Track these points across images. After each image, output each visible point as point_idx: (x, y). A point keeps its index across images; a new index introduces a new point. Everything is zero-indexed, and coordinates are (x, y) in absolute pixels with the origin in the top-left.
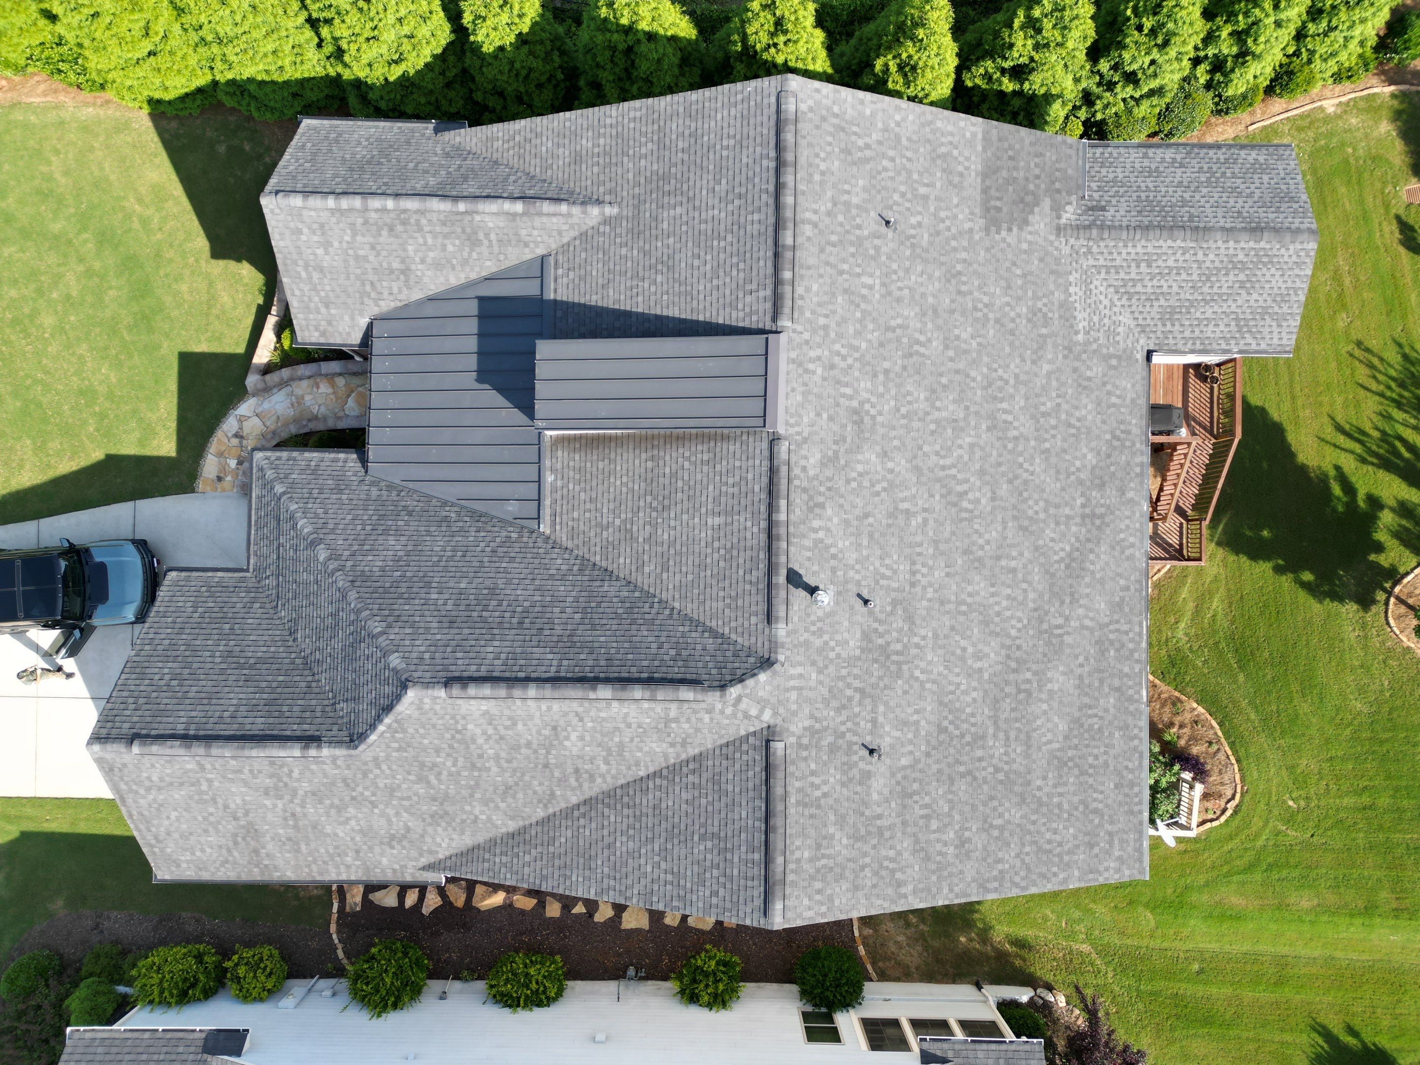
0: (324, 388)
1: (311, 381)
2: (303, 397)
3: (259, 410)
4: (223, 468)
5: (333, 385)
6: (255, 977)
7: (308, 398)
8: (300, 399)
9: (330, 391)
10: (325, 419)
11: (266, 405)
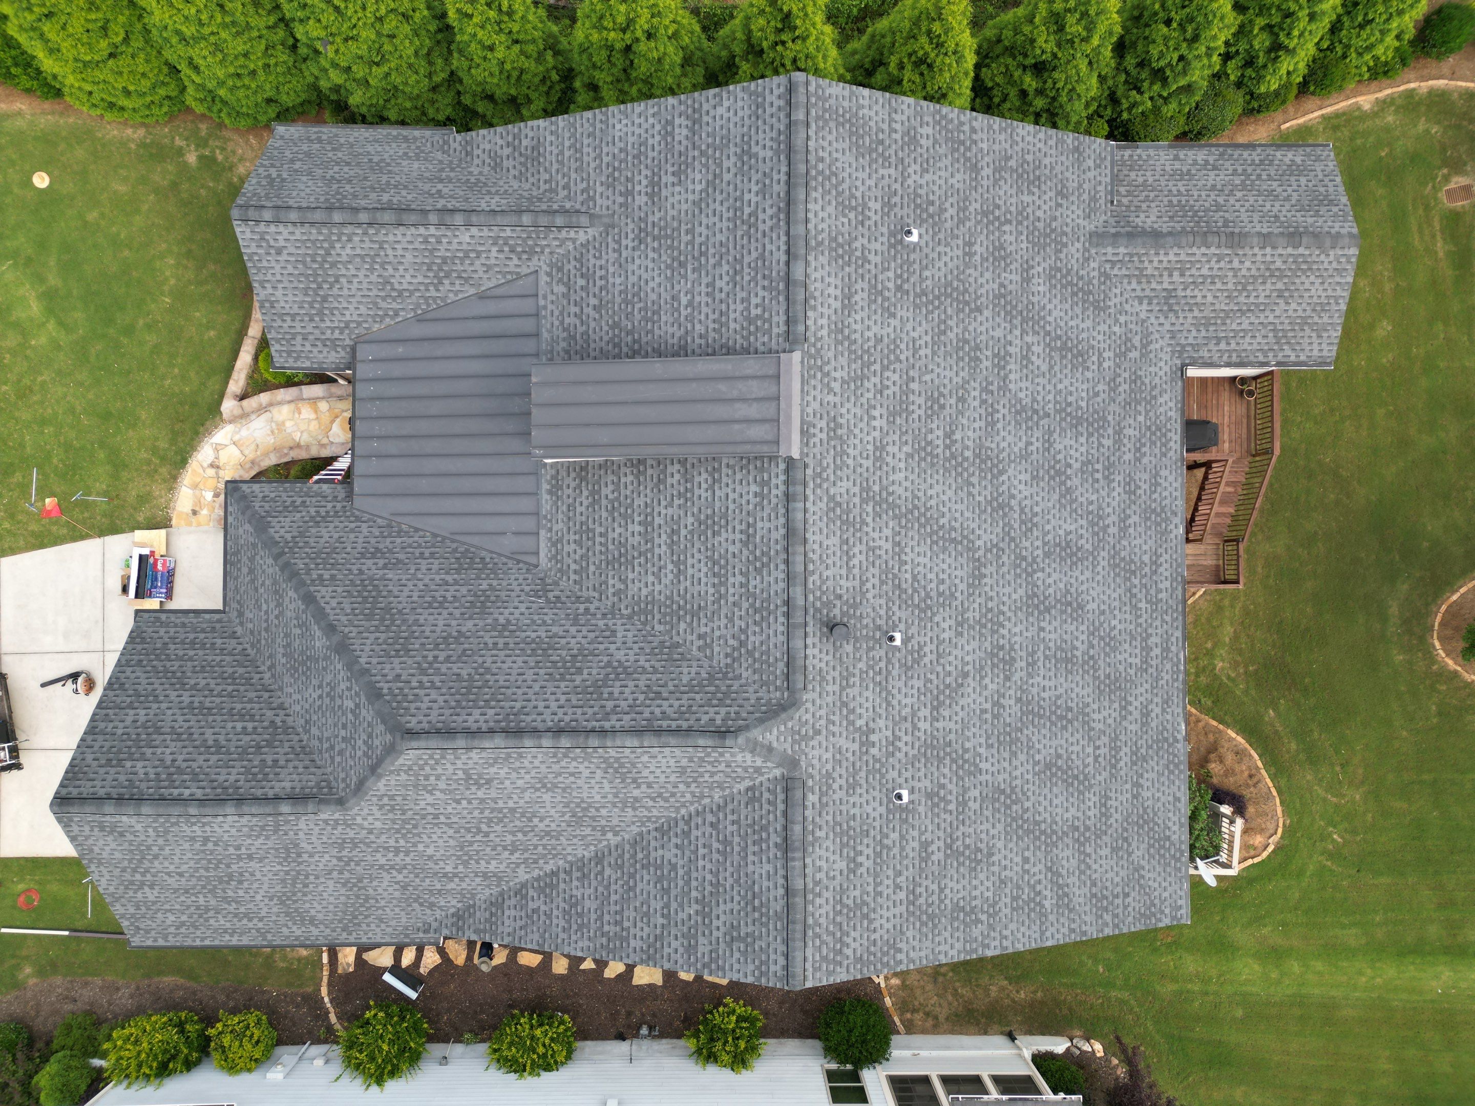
0: (307, 412)
1: (292, 406)
2: (283, 423)
3: (236, 438)
4: (199, 502)
5: (316, 411)
6: (241, 1046)
7: (288, 424)
8: (281, 425)
9: (313, 416)
10: (308, 447)
11: (244, 433)
